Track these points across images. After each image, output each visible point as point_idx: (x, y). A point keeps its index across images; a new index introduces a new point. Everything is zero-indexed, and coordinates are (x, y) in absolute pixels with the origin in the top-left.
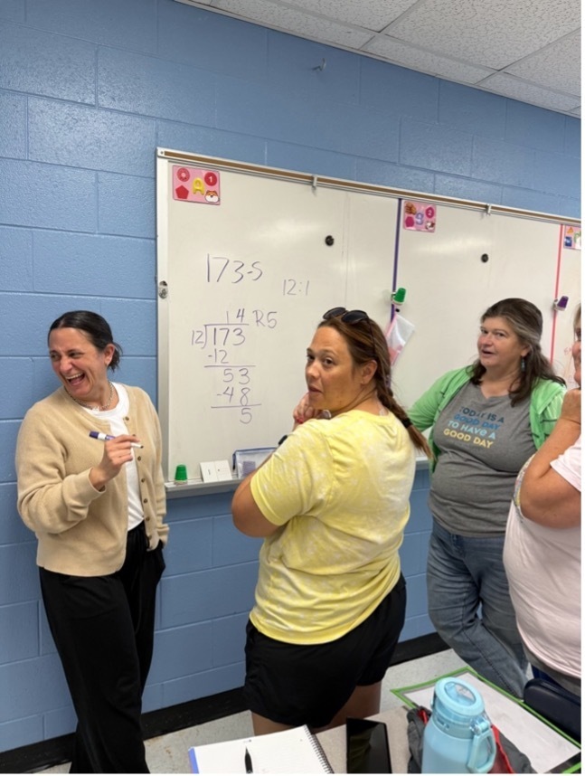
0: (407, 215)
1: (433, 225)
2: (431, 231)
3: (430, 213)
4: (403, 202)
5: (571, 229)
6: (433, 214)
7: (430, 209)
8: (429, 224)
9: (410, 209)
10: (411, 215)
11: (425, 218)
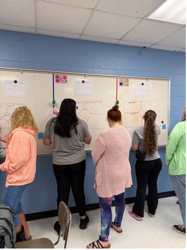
0: (56, 79)
1: (66, 81)
2: (66, 83)
3: (65, 78)
4: (54, 75)
5: (122, 80)
6: (66, 78)
7: (65, 76)
8: (65, 81)
9: (57, 77)
10: (58, 79)
11: (63, 79)
